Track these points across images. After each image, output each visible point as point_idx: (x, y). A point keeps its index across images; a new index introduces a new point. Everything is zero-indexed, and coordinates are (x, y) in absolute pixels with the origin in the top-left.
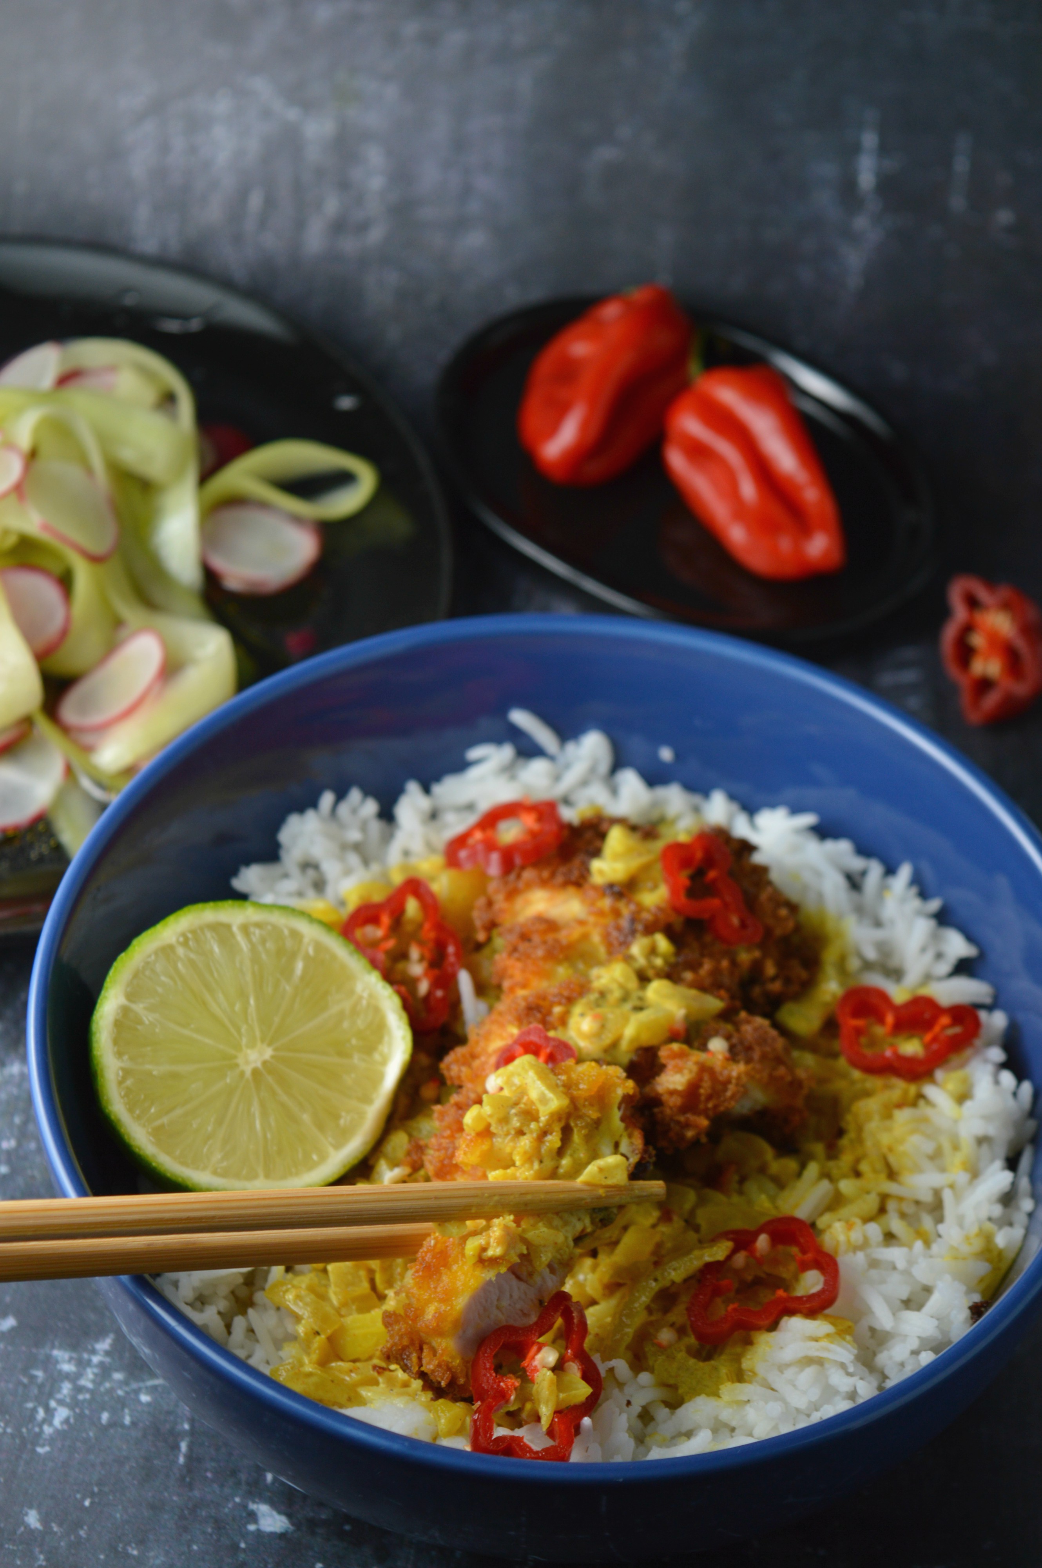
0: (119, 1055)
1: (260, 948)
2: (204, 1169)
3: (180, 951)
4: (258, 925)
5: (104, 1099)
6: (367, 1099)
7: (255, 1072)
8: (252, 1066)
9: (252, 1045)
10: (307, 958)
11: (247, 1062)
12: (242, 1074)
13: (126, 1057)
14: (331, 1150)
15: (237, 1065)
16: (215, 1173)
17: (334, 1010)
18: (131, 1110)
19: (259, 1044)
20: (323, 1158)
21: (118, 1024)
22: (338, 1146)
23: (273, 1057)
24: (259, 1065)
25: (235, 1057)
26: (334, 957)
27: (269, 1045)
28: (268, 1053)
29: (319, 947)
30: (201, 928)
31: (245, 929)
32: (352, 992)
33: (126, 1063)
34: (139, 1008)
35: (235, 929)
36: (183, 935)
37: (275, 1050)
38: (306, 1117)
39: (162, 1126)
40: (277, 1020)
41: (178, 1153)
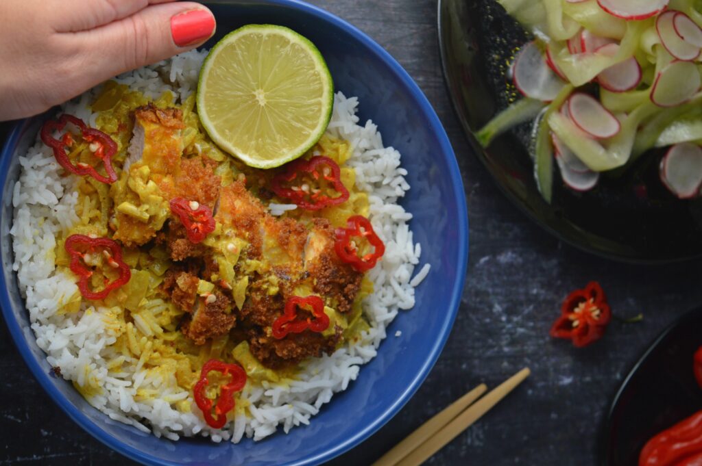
0: (269, 36)
1: (308, 109)
2: (214, 65)
3: (312, 72)
4: (320, 110)
5: (250, 26)
6: (236, 145)
7: (254, 96)
8: (257, 96)
9: (266, 97)
10: (302, 129)
11: (259, 94)
12: (254, 91)
13: (267, 38)
14: (215, 123)
15: (258, 89)
16: (212, 69)
17: (278, 137)
18: (244, 37)
19: (267, 101)
20: (212, 120)
21: (282, 38)
22: (216, 127)
23: (260, 105)
24: (257, 98)
25: (262, 89)
26: (302, 142)
27: (265, 105)
28: (262, 104)
29: (308, 136)
30: (321, 83)
31: (320, 104)
32: (284, 147)
33: (265, 38)
34: (288, 48)
35: (320, 99)
36: (319, 75)
37: (263, 107)
38: (230, 115)
39: (235, 49)
40: (276, 110)
41: (223, 55)
